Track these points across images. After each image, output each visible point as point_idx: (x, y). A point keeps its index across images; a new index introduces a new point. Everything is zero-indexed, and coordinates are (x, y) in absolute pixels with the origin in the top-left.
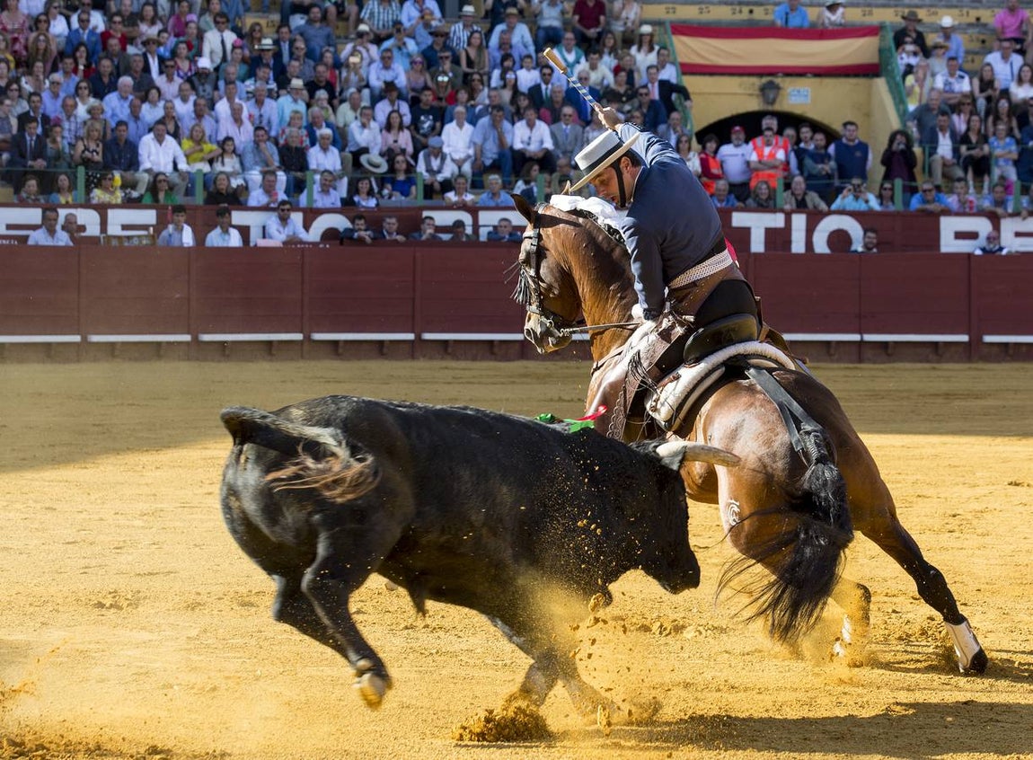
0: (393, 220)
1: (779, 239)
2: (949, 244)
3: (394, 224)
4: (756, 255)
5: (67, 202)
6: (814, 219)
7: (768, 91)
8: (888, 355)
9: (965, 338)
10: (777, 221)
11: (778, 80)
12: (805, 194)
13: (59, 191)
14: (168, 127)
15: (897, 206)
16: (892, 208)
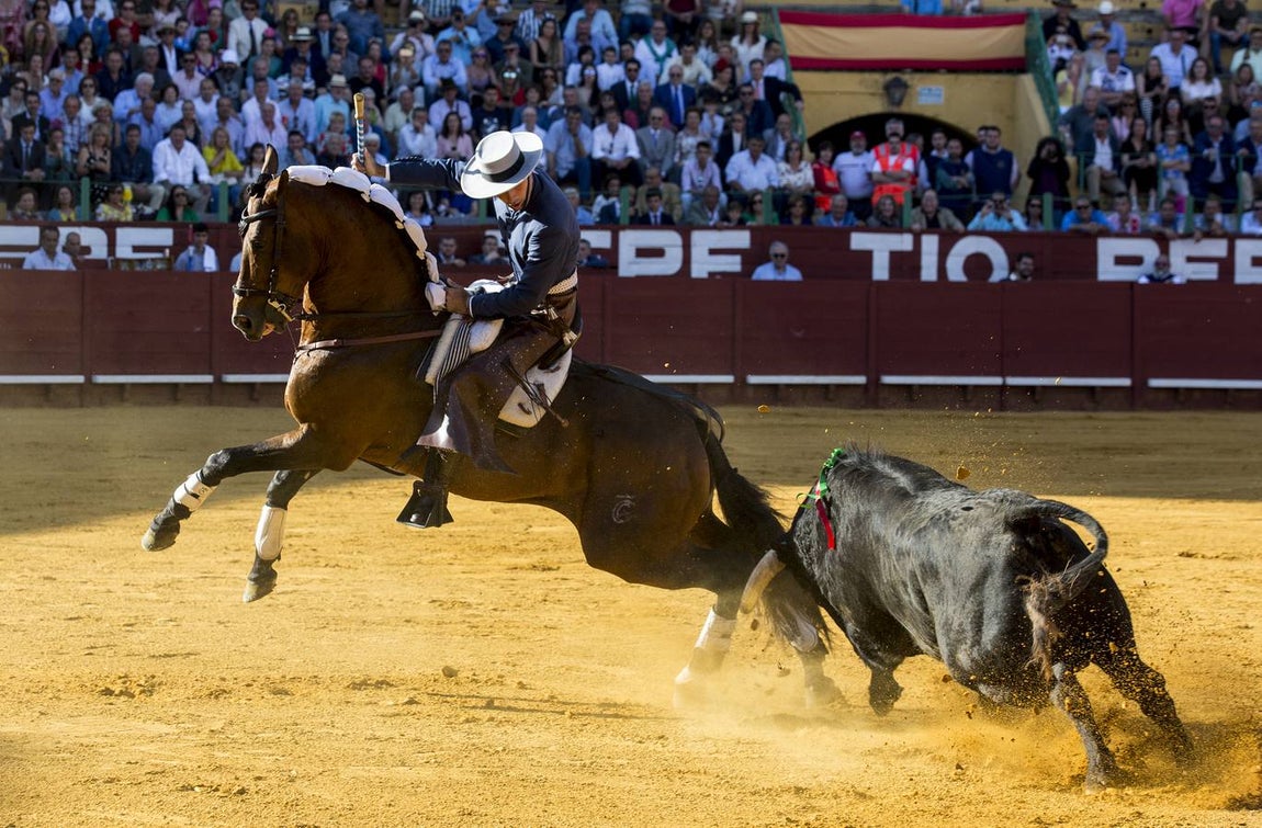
0: (451, 242)
1: (905, 264)
2: (1107, 271)
3: (451, 246)
4: (880, 283)
5: (69, 220)
6: (948, 241)
7: (895, 90)
8: (1036, 402)
9: (1126, 382)
10: (904, 242)
11: (906, 77)
12: (938, 211)
13: (60, 206)
14: (186, 131)
15: (1047, 226)
16: (1040, 228)
